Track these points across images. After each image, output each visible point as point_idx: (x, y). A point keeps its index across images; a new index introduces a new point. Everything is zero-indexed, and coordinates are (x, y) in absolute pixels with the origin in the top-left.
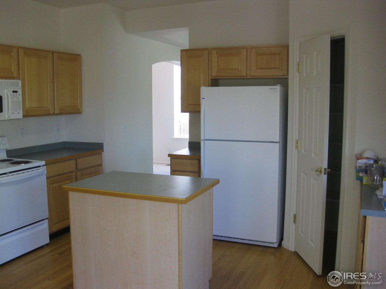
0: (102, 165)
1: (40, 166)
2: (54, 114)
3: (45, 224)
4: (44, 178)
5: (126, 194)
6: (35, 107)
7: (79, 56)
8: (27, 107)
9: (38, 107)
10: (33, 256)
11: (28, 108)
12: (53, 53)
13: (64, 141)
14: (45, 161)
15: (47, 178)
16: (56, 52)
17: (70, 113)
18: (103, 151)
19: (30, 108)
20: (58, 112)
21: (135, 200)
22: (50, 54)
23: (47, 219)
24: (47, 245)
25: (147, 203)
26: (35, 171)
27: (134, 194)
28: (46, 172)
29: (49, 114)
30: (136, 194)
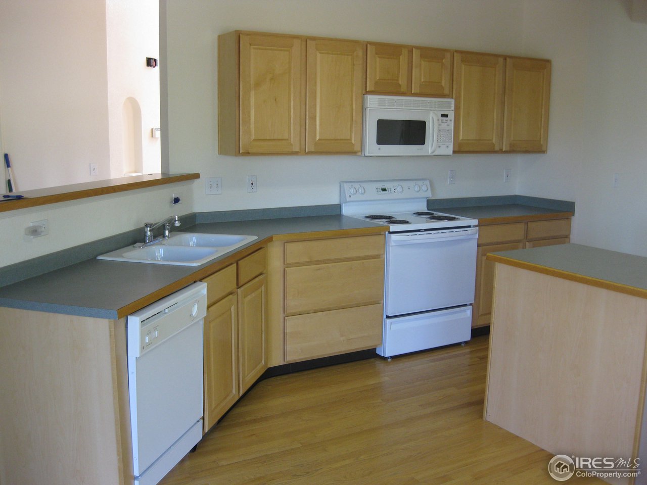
0: (570, 238)
1: (469, 227)
2: (501, 151)
3: (468, 312)
4: (474, 244)
5: (574, 274)
6: (473, 140)
7: (547, 62)
8: (461, 138)
9: (477, 140)
10: (443, 354)
11: (462, 140)
12: (505, 58)
13: (517, 194)
14: (477, 220)
15: (479, 246)
16: (510, 57)
17: (527, 152)
18: (574, 215)
19: (465, 140)
20: (508, 149)
21: (586, 286)
22: (501, 60)
23: (471, 304)
24: (466, 343)
25: (603, 292)
26: (461, 232)
27: (584, 277)
28: (477, 236)
29: (491, 151)
30: (588, 278)
